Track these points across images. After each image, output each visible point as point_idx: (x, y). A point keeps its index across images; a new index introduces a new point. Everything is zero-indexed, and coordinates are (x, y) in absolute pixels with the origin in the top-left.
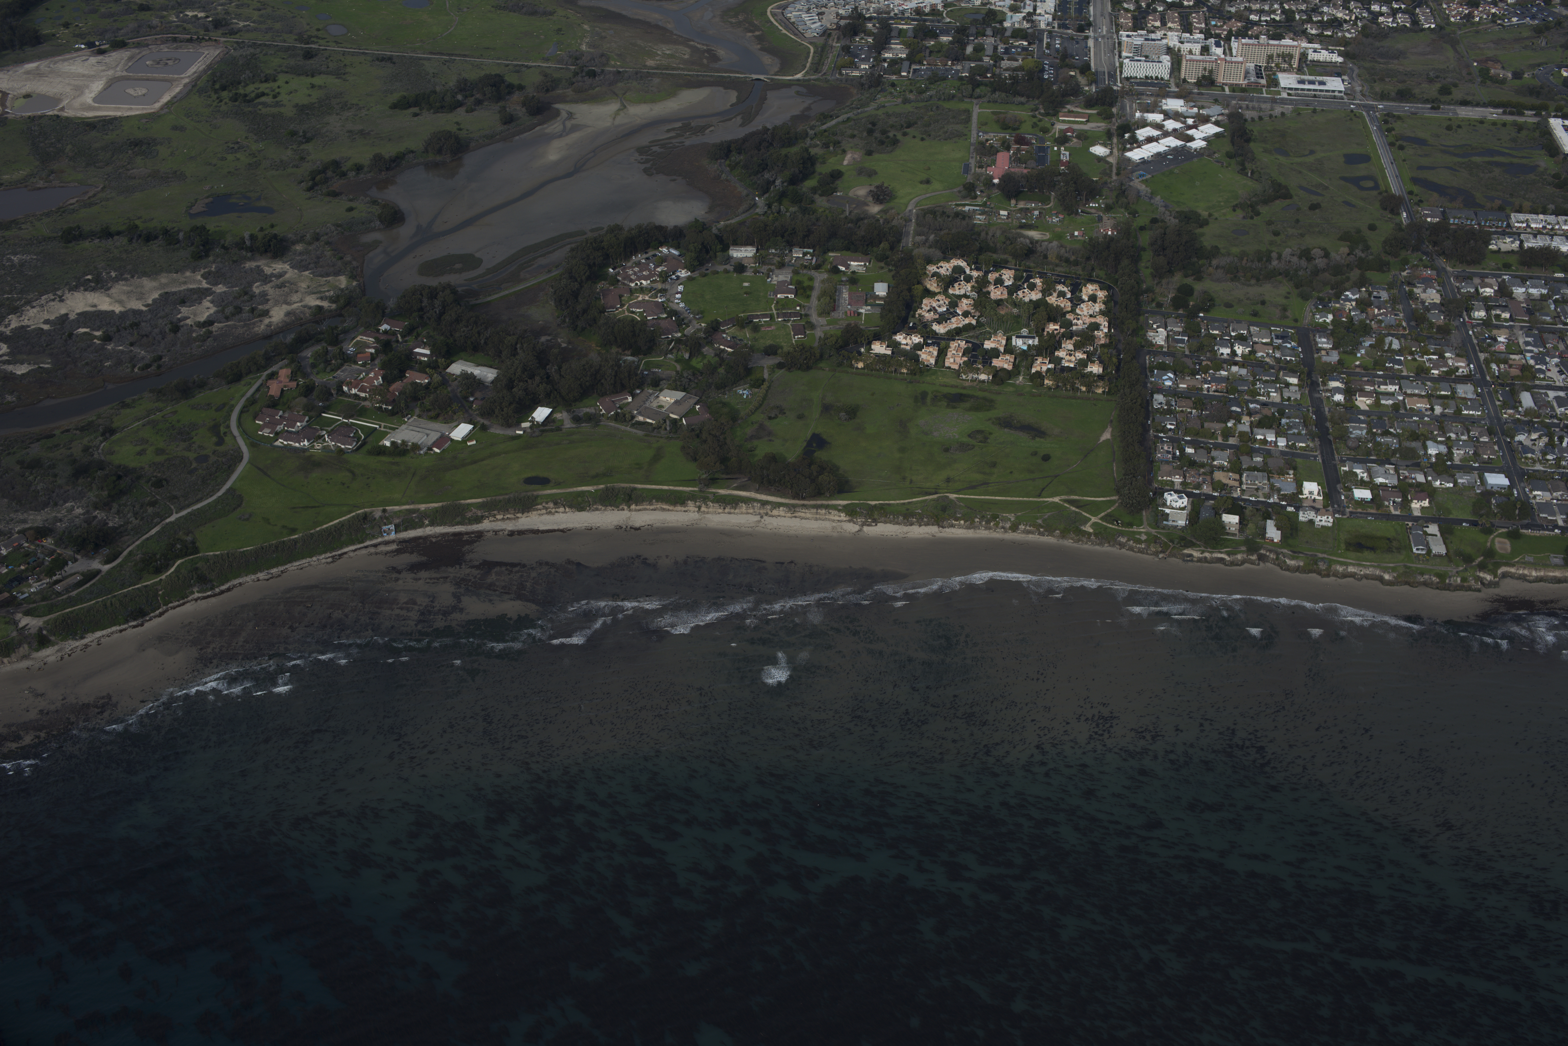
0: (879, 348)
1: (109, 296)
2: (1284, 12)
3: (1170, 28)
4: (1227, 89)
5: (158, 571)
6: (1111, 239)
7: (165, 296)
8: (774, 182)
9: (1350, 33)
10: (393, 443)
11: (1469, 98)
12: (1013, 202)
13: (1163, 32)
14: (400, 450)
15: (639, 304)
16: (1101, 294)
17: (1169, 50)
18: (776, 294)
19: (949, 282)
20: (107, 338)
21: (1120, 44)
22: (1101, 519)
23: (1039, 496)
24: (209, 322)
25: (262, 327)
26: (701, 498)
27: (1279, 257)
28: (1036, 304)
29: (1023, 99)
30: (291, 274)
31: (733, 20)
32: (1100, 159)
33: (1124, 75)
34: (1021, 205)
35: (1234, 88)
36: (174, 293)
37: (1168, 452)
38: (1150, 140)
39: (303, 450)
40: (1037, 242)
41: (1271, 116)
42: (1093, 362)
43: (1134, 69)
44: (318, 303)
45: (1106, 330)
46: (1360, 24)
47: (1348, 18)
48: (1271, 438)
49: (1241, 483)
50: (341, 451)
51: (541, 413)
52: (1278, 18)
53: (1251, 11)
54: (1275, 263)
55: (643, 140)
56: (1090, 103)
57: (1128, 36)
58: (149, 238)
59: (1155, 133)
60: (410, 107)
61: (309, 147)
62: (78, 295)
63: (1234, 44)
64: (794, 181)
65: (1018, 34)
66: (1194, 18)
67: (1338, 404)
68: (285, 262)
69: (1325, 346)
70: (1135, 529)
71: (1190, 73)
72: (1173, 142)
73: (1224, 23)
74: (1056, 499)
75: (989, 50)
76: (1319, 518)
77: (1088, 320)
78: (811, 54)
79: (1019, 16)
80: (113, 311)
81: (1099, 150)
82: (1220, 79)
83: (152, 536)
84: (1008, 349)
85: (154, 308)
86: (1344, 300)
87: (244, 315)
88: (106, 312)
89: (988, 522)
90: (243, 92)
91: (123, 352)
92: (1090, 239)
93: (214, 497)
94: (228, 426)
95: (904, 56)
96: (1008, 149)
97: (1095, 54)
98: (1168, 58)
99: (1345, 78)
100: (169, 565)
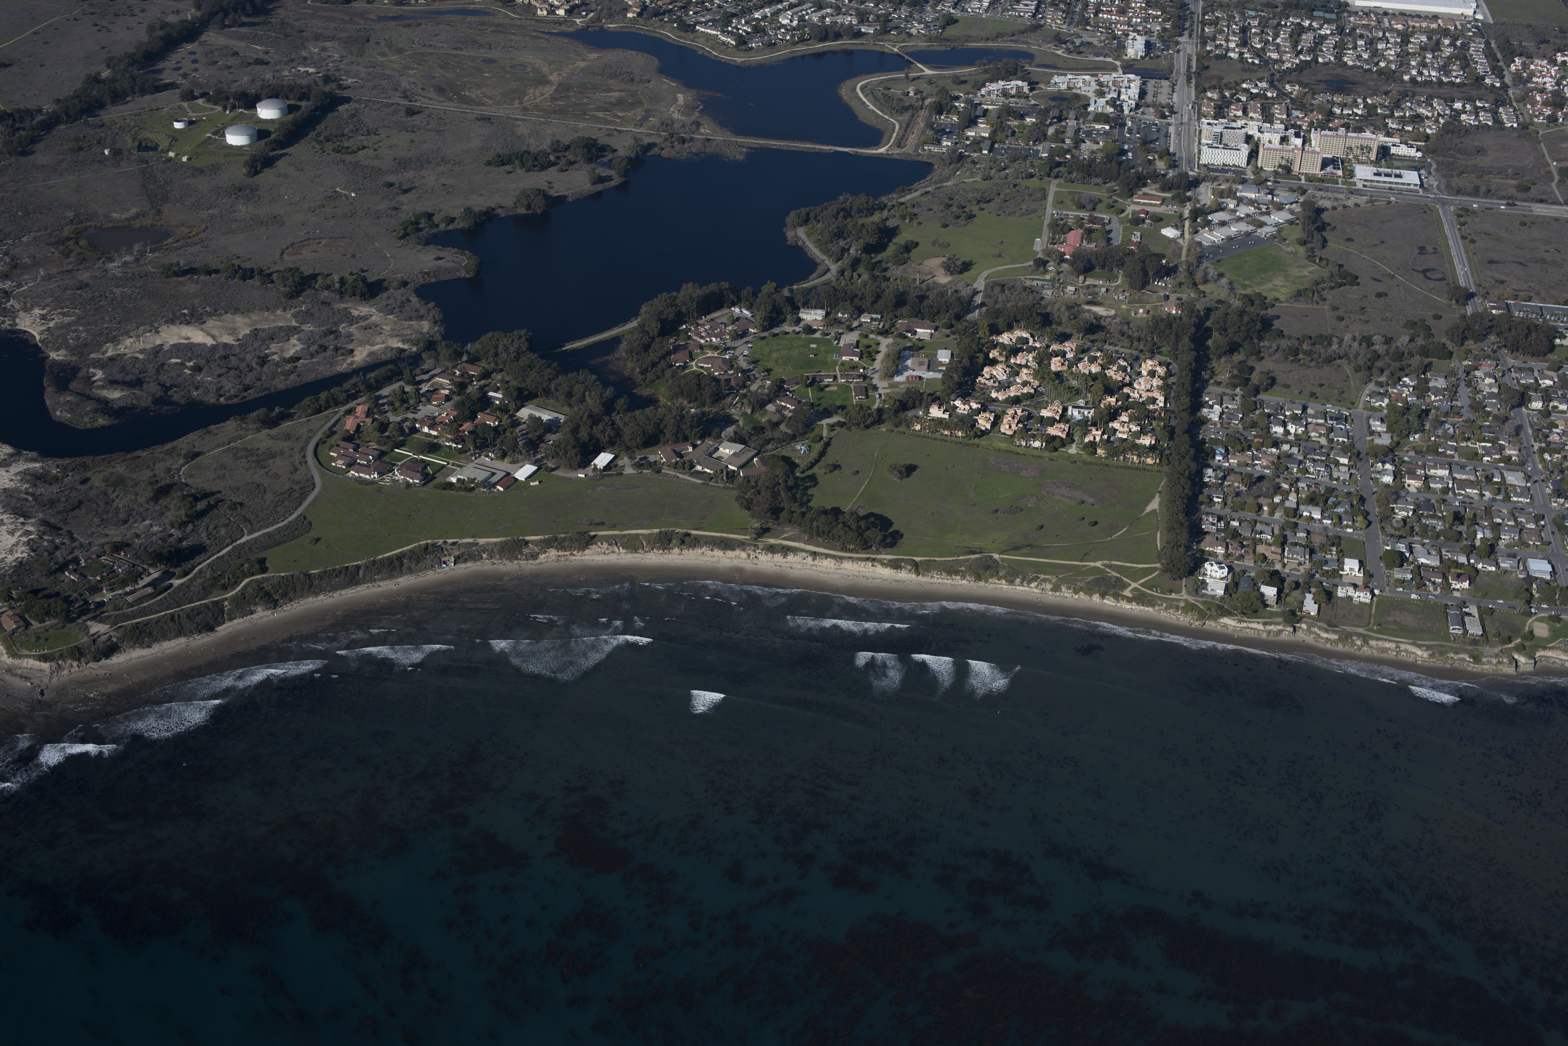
0: (936, 412)
1: (202, 330)
2: (1366, 105)
3: (1252, 118)
4: (1303, 177)
5: (225, 588)
6: (1175, 318)
7: (255, 333)
8: (848, 250)
9: (1431, 129)
10: (459, 480)
11: (1544, 197)
12: (1081, 278)
13: (1243, 122)
14: (465, 486)
15: (708, 360)
16: (1161, 371)
17: (1248, 139)
18: (841, 356)
19: (1014, 351)
20: (198, 369)
21: (1200, 131)
22: (1141, 585)
23: (1082, 560)
24: (295, 359)
25: (345, 365)
26: (751, 546)
27: (1341, 341)
28: (1094, 377)
29: (1099, 180)
30: (376, 318)
32: (1170, 241)
33: (1202, 162)
34: (1089, 281)
35: (1310, 178)
36: (264, 330)
37: (1213, 524)
38: (1223, 224)
39: (372, 483)
40: (1101, 317)
41: (1345, 207)
42: (1146, 434)
43: (1211, 157)
44: (400, 345)
45: (1162, 405)
46: (1441, 121)
47: (1430, 115)
48: (1317, 515)
49: (1283, 557)
50: (408, 485)
51: (603, 459)
52: (1359, 112)
53: (1333, 104)
54: (1335, 347)
56: (1167, 187)
57: (1209, 124)
59: (1227, 218)
60: (504, 164)
61: (403, 198)
62: (174, 329)
63: (1314, 136)
64: (869, 249)
65: (1101, 118)
66: (1276, 109)
67: (1387, 486)
68: (371, 306)
69: (1379, 429)
70: (1173, 596)
71: (1268, 162)
72: (1244, 227)
73: (1306, 115)
74: (1098, 564)
75: (1070, 133)
76: (1358, 594)
77: (1145, 395)
78: (897, 130)
79: (1102, 101)
80: (205, 344)
81: (1169, 232)
82: (1296, 169)
83: (223, 556)
84: (1064, 417)
85: (243, 344)
86: (1402, 386)
87: (329, 353)
88: (199, 345)
89: (1029, 582)
90: (346, 144)
91: (211, 382)
92: (1154, 317)
93: (285, 522)
94: (304, 457)
95: (987, 135)
96: (1081, 226)
97: (1175, 140)
98: (1246, 146)
99: (1422, 172)
100: (234, 585)
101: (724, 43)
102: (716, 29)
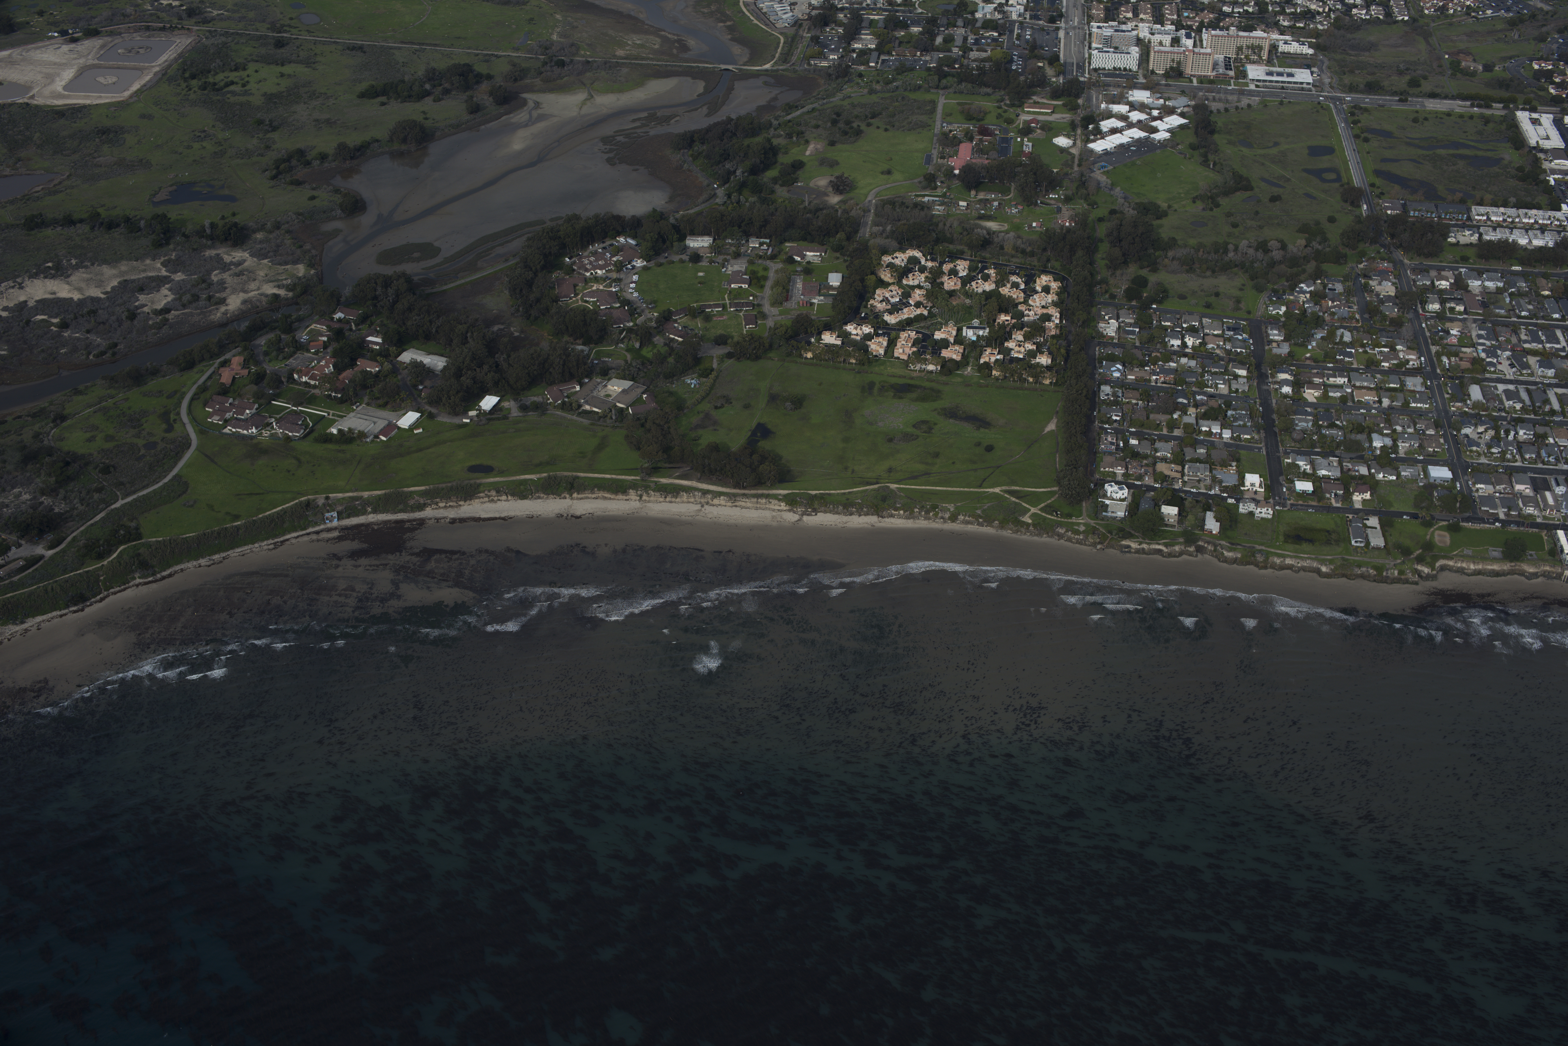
0: (829, 338)
1: (68, 283)
2: (1257, 3)
3: (1142, 20)
4: (1195, 80)
5: (101, 556)
6: (1069, 230)
7: (124, 284)
8: (735, 172)
9: (1323, 25)
10: (340, 431)
11: (1438, 91)
12: (973, 193)
13: (1134, 23)
14: (346, 438)
15: (592, 294)
16: (1054, 285)
17: (1139, 41)
18: (730, 284)
19: (902, 273)
20: (64, 325)
21: (1090, 34)
22: (1041, 510)
23: (980, 486)
24: (166, 310)
25: (218, 315)
26: (642, 487)
27: (1236, 249)
28: (988, 296)
29: (989, 90)
30: (250, 262)
31: (706, 10)
32: (1062, 150)
33: (1093, 66)
34: (981, 196)
35: (1202, 80)
36: (133, 281)
37: (1112, 443)
38: (1114, 131)
39: (251, 437)
40: (994, 232)
41: (1237, 108)
42: (1042, 353)
43: (1103, 60)
44: (276, 291)
45: (1057, 321)
46: (1333, 16)
47: (1321, 10)
48: (1216, 429)
49: (1183, 475)
50: (288, 438)
51: (489, 402)
52: (1251, 10)
53: (1224, 2)
54: (1231, 254)
55: (608, 130)
56: (1056, 94)
57: (1099, 27)
58: (111, 225)
59: (1120, 124)
60: (378, 96)
61: (275, 136)
62: (38, 282)
63: (1205, 36)
64: (754, 171)
65: (989, 24)
66: (1167, 9)
67: (1286, 396)
68: (244, 251)
69: (1276, 338)
70: (1074, 520)
71: (1158, 65)
72: (1137, 134)
73: (1197, 15)
74: (997, 490)
75: (959, 41)
76: (1259, 510)
77: (1040, 311)
78: (781, 45)
79: (990, 7)
80: (72, 299)
81: (1062, 141)
82: (1188, 71)
83: (96, 522)
84: (959, 340)
85: (113, 295)
86: (1299, 293)
87: (201, 303)
88: (65, 299)
89: (928, 513)
90: (211, 80)
91: (79, 339)
92: (1047, 230)
93: (160, 484)
94: (179, 413)
95: (874, 46)
96: (971, 139)
97: (1065, 45)
98: (1137, 49)
99: (1315, 69)
100: (110, 553)
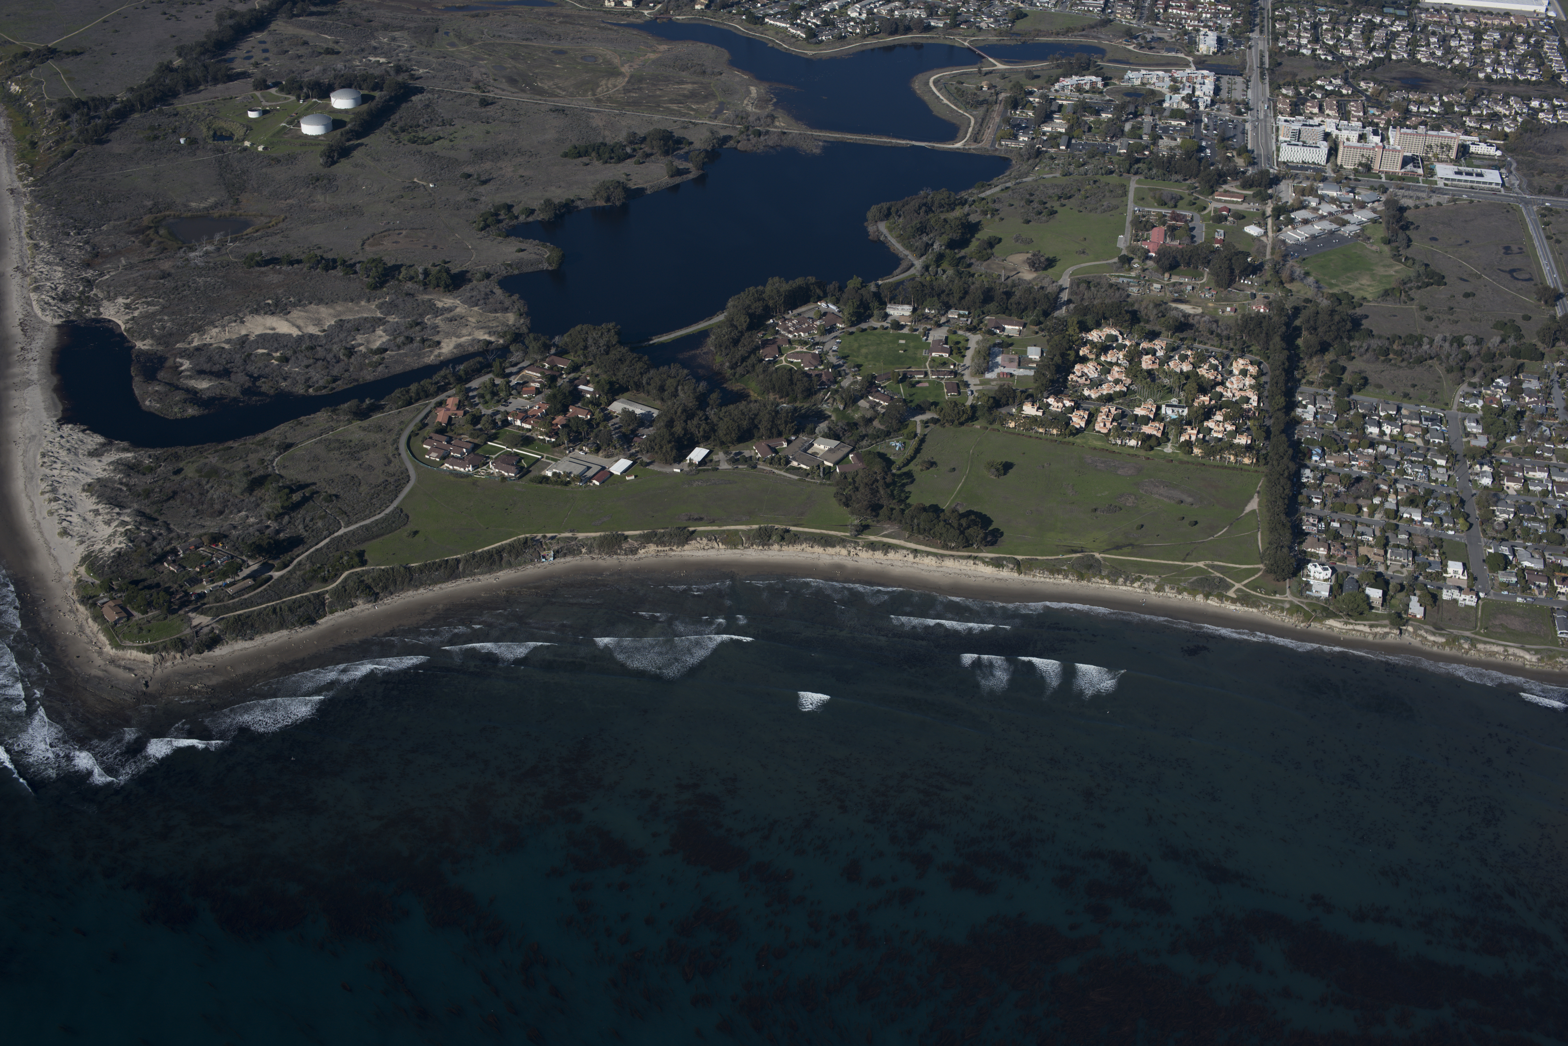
0: (1029, 410)
1: (287, 320)
2: (1442, 103)
3: (1328, 115)
4: (1383, 176)
5: (325, 581)
6: (1264, 316)
7: (341, 324)
8: (932, 245)
9: (1510, 127)
10: (554, 474)
12: (1167, 275)
13: (1320, 119)
14: (561, 481)
15: (797, 355)
16: (1253, 370)
17: (1327, 136)
18: (931, 352)
19: (1104, 348)
20: (285, 360)
21: (1277, 129)
22: (1245, 586)
23: (1184, 560)
24: (382, 350)
25: (432, 357)
26: (851, 543)
27: (1431, 342)
28: (1187, 376)
29: (1179, 177)
30: (461, 309)
32: (1254, 239)
33: (1281, 159)
34: (1175, 279)
35: (1391, 177)
36: (349, 321)
37: (1314, 525)
38: (1306, 222)
39: (467, 475)
40: (1189, 315)
41: (1427, 206)
42: (1241, 434)
43: (1290, 154)
44: (487, 337)
45: (1255, 404)
46: (1519, 119)
47: (1507, 113)
48: (1417, 517)
49: (1386, 559)
50: (504, 478)
51: (698, 454)
52: (1436, 110)
53: (1409, 101)
54: (1426, 347)
56: (1247, 184)
57: (1286, 121)
59: (1311, 216)
60: (580, 156)
61: (483, 189)
62: (259, 319)
63: (1391, 133)
64: (953, 245)
65: (1177, 114)
66: (1352, 106)
67: (1486, 488)
68: (455, 298)
69: (1475, 430)
70: (1278, 597)
71: (1347, 160)
72: (1327, 226)
73: (1382, 113)
74: (1201, 564)
75: (1147, 129)
76: (1463, 596)
77: (1238, 395)
78: (971, 124)
79: (1177, 97)
80: (291, 335)
81: (1253, 230)
82: (1376, 167)
83: (321, 548)
84: (1158, 417)
85: (329, 334)
86: (1496, 387)
87: (415, 344)
88: (284, 335)
89: (1132, 582)
90: (421, 135)
91: (298, 373)
92: (1242, 315)
93: (382, 515)
94: (397, 449)
95: (1064, 130)
96: (1164, 224)
97: (1253, 137)
98: (1325, 143)
99: (1503, 171)
100: (337, 576)
101: (793, 36)
102: (785, 21)
